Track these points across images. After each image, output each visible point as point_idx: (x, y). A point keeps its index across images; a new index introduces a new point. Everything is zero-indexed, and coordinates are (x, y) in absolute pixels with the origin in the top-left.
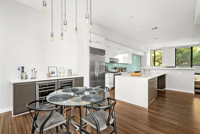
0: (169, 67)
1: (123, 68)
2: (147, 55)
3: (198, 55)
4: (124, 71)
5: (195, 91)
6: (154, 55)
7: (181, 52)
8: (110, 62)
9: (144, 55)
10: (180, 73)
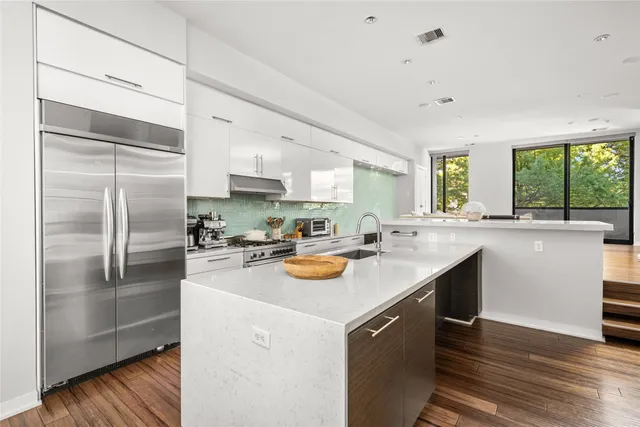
0: (492, 218)
1: (310, 220)
2: (418, 171)
3: (580, 173)
4: (313, 233)
5: (605, 328)
6: (441, 173)
7: (526, 164)
8: (233, 193)
9: (406, 172)
10: (538, 245)
